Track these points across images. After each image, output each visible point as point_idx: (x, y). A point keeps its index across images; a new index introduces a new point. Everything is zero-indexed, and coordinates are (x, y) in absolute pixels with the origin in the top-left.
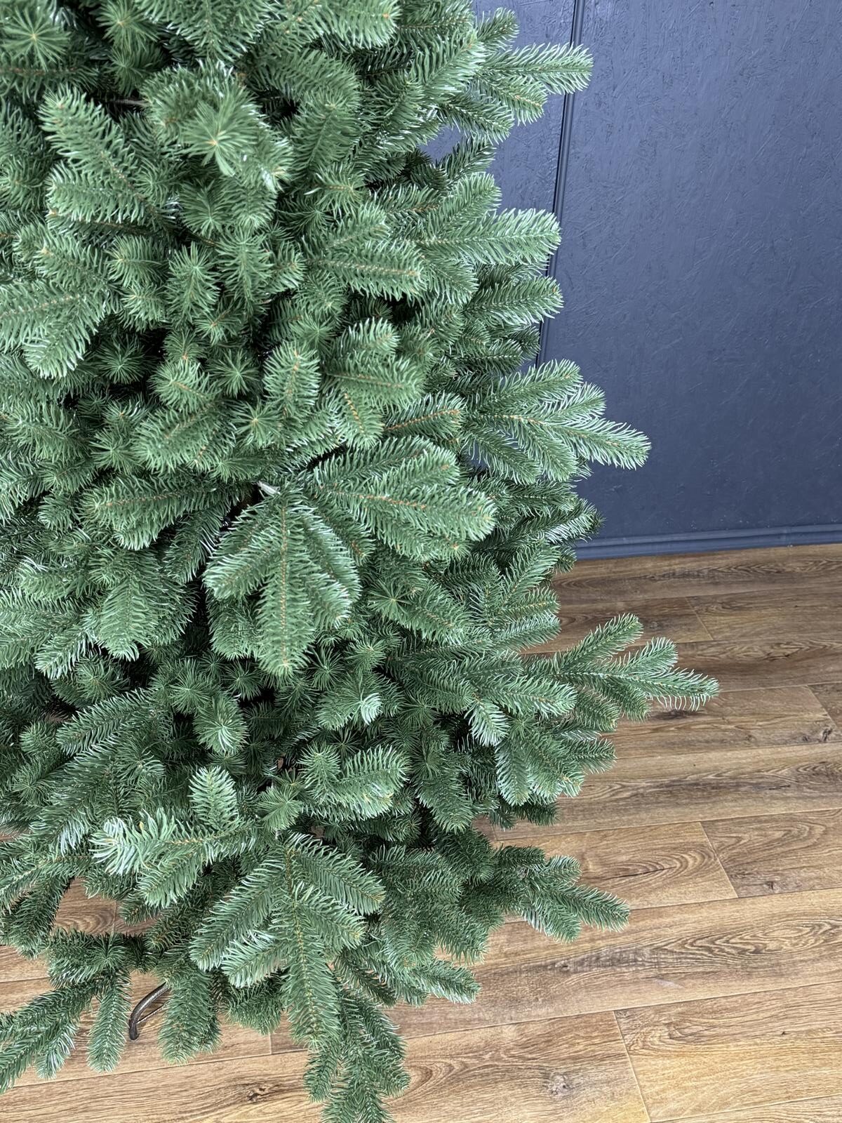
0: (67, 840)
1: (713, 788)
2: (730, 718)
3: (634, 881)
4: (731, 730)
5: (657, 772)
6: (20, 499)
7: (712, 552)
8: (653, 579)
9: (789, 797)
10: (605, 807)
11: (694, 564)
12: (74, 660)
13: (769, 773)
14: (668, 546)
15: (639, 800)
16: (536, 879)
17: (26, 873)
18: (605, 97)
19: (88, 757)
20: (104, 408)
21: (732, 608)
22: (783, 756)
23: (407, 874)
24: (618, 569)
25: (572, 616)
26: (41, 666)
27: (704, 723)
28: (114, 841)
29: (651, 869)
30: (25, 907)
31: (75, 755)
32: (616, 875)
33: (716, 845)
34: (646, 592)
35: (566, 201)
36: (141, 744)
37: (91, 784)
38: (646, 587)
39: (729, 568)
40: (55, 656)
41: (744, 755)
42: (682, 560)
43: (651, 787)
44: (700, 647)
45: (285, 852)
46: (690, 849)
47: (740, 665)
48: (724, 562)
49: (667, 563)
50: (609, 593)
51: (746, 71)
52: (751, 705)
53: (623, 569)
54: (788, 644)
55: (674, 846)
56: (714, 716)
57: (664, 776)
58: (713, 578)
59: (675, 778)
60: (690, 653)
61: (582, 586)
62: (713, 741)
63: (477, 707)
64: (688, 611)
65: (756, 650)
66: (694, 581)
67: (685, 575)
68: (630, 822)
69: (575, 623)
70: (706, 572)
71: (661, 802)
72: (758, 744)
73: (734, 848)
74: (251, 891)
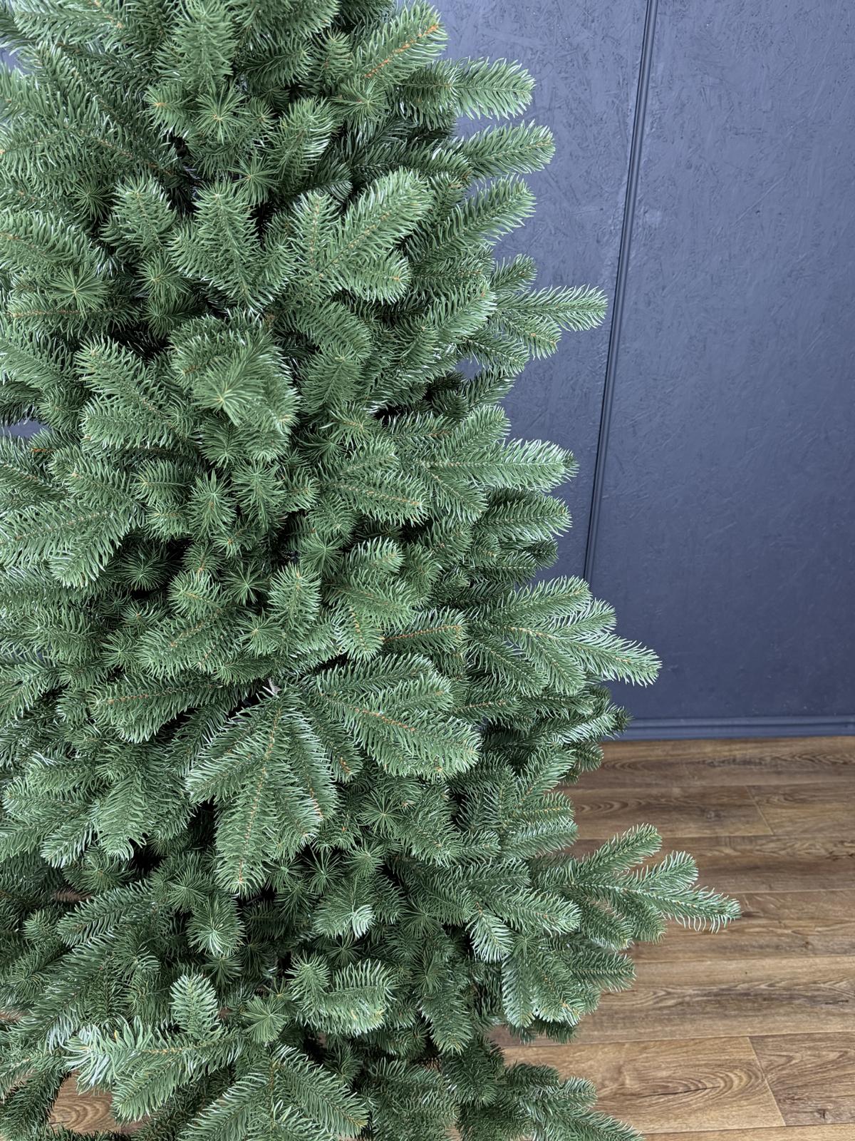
0: (56, 1036)
1: (765, 1000)
2: (787, 922)
3: (673, 1100)
4: (787, 935)
5: (705, 979)
6: (40, 691)
7: (776, 739)
8: (712, 765)
9: (846, 1014)
10: (647, 1016)
11: (756, 751)
12: (79, 850)
13: (826, 986)
14: (729, 730)
15: (685, 1009)
16: (549, 1102)
17: (24, 1061)
18: (655, 297)
19: (87, 949)
20: (123, 608)
21: (795, 800)
22: (842, 967)
23: (407, 1091)
24: (675, 753)
25: (624, 801)
26: (46, 854)
27: (759, 926)
28: (88, 1049)
29: (693, 1088)
30: (19, 1097)
31: (74, 947)
32: (654, 1093)
33: (764, 1064)
34: (702, 778)
35: (616, 391)
36: (138, 939)
37: (86, 979)
38: (704, 773)
39: (793, 757)
40: (61, 845)
41: (800, 964)
42: (743, 745)
43: (698, 995)
44: (760, 842)
45: (271, 1065)
46: (736, 1067)
47: (800, 863)
48: (788, 749)
49: (727, 748)
50: (665, 777)
51: (794, 273)
52: (810, 908)
53: (680, 752)
54: (852, 842)
55: (719, 1063)
56: (771, 919)
57: (713, 983)
58: (777, 767)
59: (724, 987)
60: (748, 847)
61: (636, 769)
62: (768, 946)
63: (479, 919)
64: (747, 802)
65: (818, 847)
66: (755, 769)
67: (746, 762)
68: (672, 1033)
69: (627, 809)
70: (768, 759)
71: (708, 1013)
72: (815, 952)
73: (783, 1069)
74: (231, 1105)
